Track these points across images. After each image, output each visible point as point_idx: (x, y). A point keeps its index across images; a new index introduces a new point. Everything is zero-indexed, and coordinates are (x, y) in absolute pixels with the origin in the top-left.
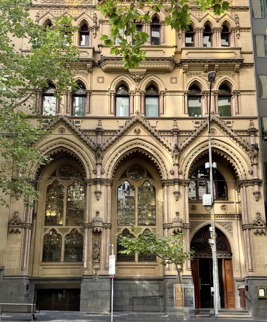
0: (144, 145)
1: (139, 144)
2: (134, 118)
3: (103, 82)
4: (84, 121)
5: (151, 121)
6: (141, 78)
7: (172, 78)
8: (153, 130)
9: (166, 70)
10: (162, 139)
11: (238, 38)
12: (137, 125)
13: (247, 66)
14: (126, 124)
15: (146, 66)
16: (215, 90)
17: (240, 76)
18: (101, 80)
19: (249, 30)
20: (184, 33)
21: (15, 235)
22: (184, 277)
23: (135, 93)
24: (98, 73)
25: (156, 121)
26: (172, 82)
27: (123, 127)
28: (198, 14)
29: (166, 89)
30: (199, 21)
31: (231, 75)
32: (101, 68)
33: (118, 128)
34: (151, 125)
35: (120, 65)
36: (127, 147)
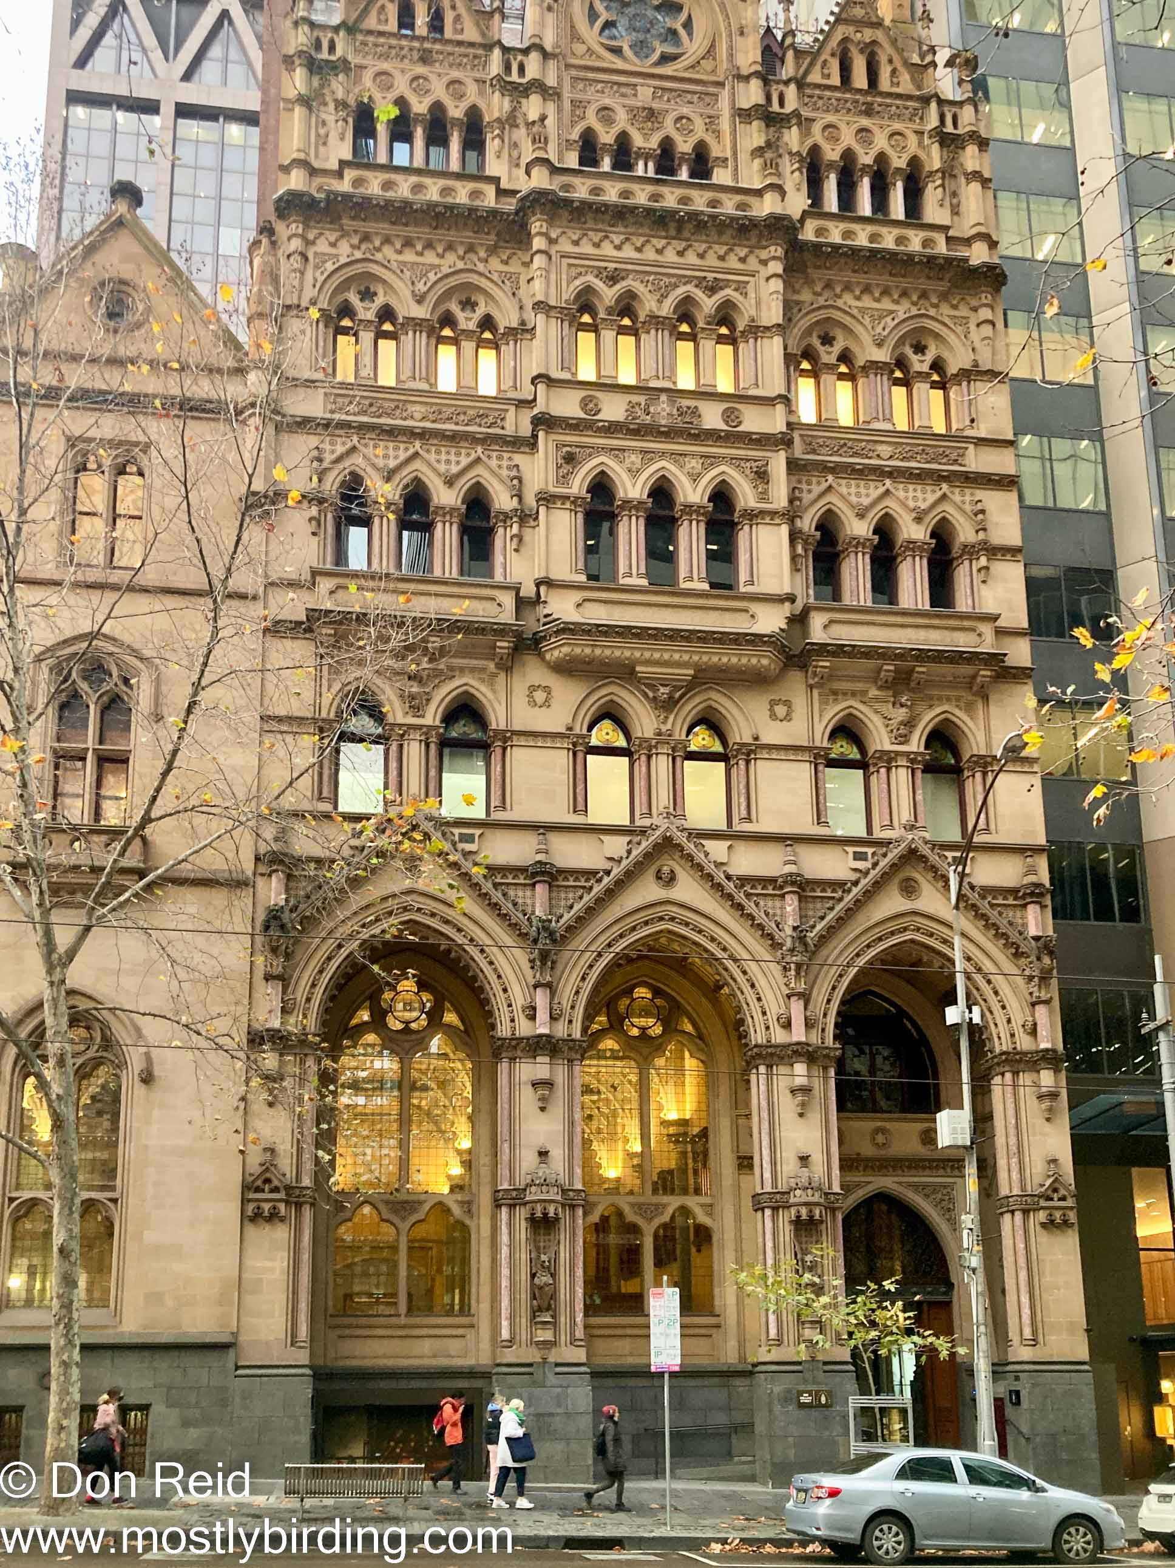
0: (687, 924)
1: (673, 919)
2: (658, 833)
3: (547, 704)
4: (489, 833)
5: (709, 844)
6: (677, 695)
7: (773, 703)
8: (720, 877)
9: (759, 673)
10: (750, 907)
11: (984, 582)
12: (666, 856)
13: (1014, 677)
14: (629, 852)
15: (696, 658)
16: (915, 750)
17: (991, 707)
18: (540, 696)
19: (1019, 557)
20: (810, 554)
21: (267, 1227)
22: (827, 1368)
23: (656, 747)
24: (533, 673)
25: (729, 843)
26: (773, 716)
27: (620, 861)
28: (853, 490)
29: (756, 739)
30: (857, 515)
31: (962, 704)
32: (541, 655)
33: (602, 865)
34: (712, 857)
35: (608, 652)
36: (634, 929)
